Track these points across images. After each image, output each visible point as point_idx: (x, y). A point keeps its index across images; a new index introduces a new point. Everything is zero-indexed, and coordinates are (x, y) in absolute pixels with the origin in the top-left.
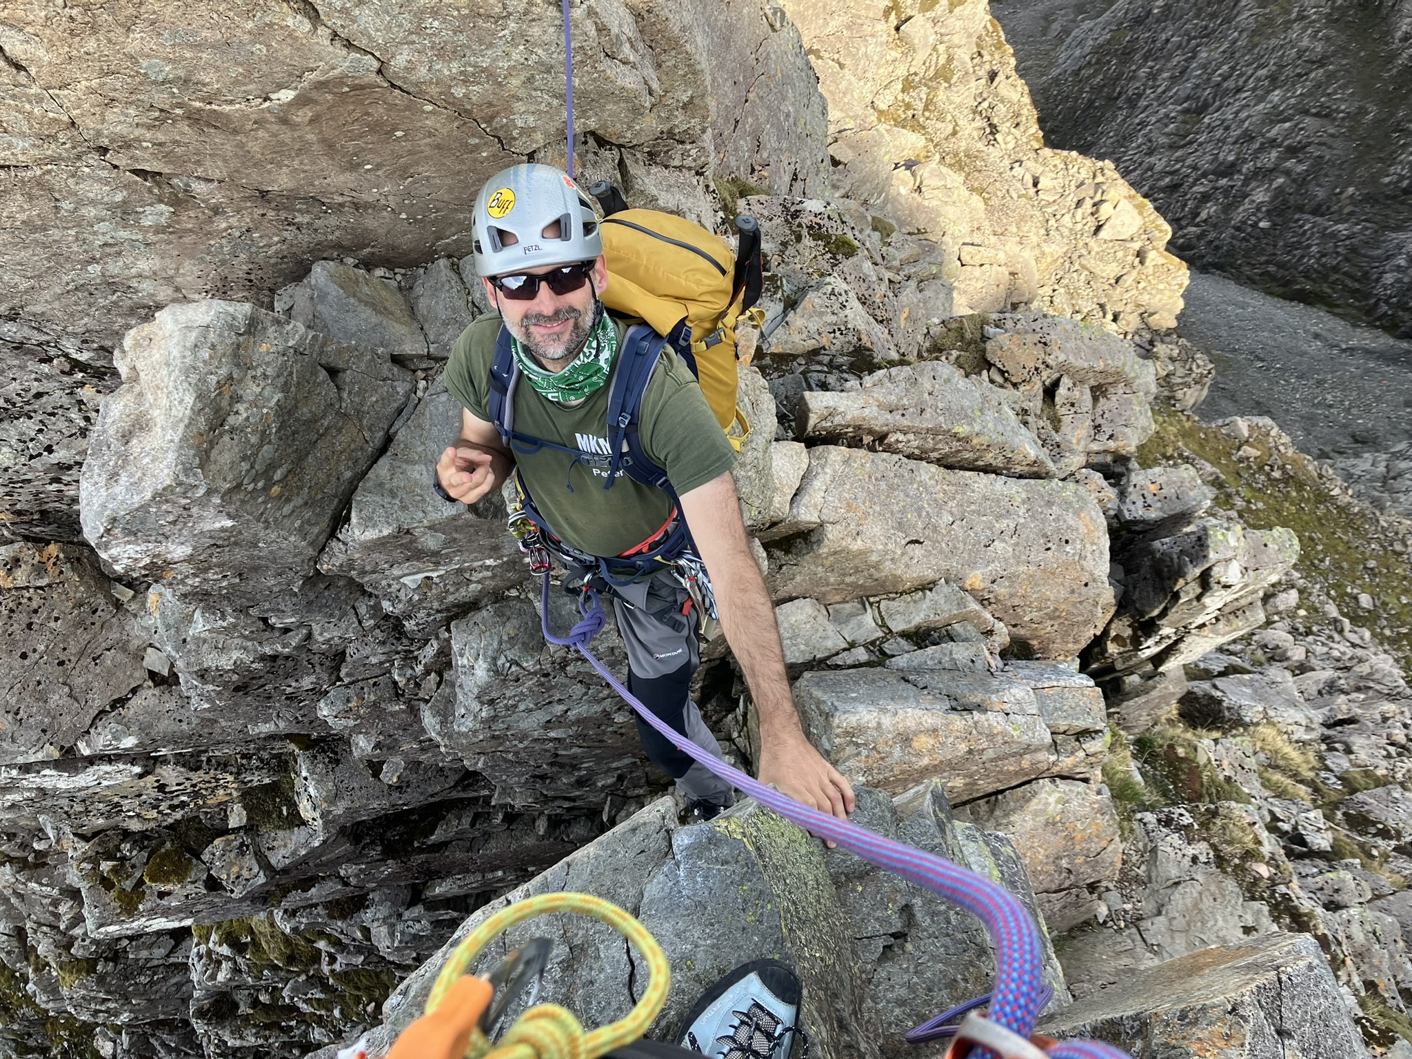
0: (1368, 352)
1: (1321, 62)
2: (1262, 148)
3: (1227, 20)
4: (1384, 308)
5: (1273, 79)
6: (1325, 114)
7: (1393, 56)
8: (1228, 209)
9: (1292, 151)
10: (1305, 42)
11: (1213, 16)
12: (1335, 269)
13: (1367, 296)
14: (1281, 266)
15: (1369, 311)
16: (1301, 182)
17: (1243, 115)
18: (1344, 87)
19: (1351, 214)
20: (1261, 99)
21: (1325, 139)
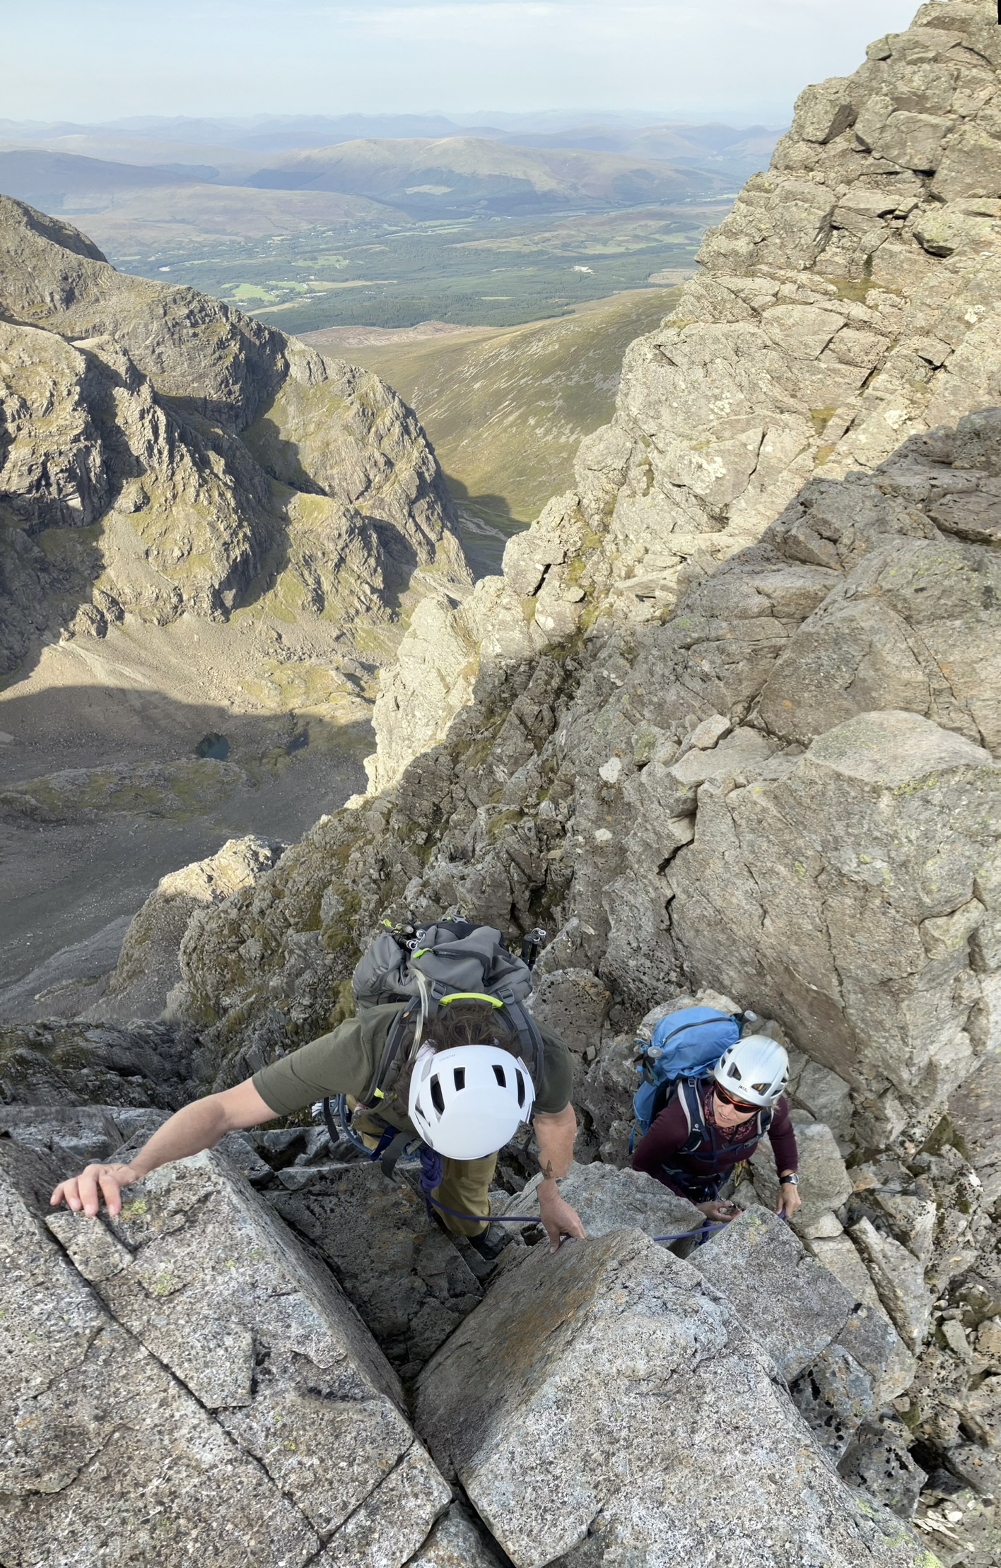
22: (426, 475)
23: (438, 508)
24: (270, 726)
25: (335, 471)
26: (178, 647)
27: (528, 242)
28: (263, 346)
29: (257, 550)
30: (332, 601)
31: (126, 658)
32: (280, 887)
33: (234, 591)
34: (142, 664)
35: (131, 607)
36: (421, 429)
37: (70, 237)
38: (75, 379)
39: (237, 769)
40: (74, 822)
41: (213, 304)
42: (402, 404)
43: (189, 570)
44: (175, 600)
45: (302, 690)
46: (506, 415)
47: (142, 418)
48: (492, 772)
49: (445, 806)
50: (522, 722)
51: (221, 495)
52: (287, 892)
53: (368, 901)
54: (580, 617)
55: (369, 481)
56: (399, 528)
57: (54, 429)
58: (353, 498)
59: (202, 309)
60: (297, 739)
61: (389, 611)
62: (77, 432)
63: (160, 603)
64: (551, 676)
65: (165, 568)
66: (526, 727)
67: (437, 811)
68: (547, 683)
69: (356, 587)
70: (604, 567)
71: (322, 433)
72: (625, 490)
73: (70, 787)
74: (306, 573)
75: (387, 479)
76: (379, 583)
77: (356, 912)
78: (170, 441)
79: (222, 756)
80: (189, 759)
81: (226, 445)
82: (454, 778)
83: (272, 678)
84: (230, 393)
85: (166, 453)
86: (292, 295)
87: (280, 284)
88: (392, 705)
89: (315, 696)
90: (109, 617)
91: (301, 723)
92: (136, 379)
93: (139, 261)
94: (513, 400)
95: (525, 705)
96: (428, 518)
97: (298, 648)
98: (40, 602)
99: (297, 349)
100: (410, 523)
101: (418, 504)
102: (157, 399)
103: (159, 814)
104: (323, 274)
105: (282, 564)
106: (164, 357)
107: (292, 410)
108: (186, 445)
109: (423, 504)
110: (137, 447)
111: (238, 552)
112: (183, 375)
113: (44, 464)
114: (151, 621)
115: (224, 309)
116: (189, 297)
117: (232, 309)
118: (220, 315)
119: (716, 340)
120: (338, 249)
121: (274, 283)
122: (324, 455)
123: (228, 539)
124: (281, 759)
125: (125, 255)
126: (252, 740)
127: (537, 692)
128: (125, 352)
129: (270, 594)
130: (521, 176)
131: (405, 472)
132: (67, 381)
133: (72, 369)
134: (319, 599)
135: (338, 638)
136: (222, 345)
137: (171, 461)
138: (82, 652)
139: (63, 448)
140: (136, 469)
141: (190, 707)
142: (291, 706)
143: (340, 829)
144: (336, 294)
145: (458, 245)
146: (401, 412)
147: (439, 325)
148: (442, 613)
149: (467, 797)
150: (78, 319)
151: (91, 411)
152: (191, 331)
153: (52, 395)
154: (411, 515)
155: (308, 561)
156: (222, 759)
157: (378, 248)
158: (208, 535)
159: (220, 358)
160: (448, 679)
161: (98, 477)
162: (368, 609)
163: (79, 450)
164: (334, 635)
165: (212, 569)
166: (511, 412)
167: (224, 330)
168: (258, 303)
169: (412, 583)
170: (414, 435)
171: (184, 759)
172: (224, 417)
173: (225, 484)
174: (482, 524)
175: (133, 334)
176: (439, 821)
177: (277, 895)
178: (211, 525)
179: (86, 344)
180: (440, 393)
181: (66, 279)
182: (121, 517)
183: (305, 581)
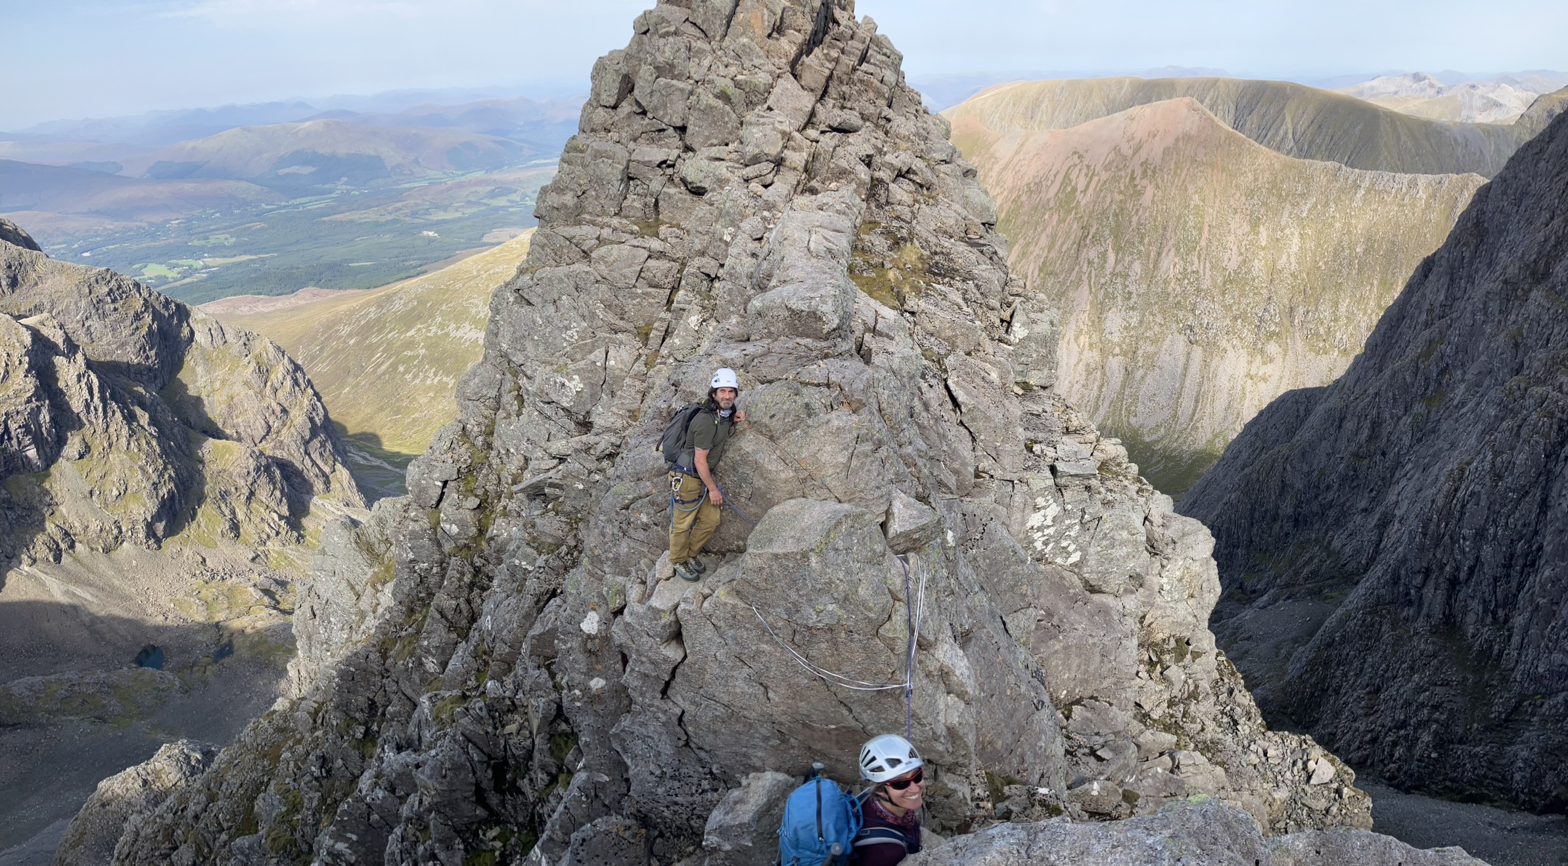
0: (1525, 828)
1: (1434, 656)
2: (1418, 708)
3: (1378, 640)
4: (1522, 797)
5: (1412, 668)
6: (1446, 684)
7: (1470, 647)
8: (1410, 749)
9: (1435, 708)
10: (1422, 646)
11: (1369, 638)
12: (1485, 777)
13: (1511, 790)
14: (1453, 780)
15: (1515, 800)
16: (1446, 725)
17: (1401, 691)
18: (1451, 667)
19: (1481, 739)
20: (1409, 681)
21: (1451, 698)
22: (317, 419)
23: (329, 446)
24: (199, 638)
25: (240, 420)
26: (120, 571)
27: (383, 212)
28: (171, 316)
29: (181, 488)
30: (246, 528)
31: (78, 581)
32: (214, 790)
33: (164, 523)
34: (91, 585)
35: (81, 538)
36: (309, 381)
37: (10, 231)
38: (24, 351)
39: (171, 677)
40: (29, 726)
41: (128, 282)
42: (291, 361)
43: (126, 507)
44: (115, 531)
45: (225, 606)
46: (379, 365)
47: (79, 381)
48: (421, 664)
49: (379, 700)
50: (443, 615)
51: (148, 443)
52: (221, 795)
53: (311, 799)
54: (479, 521)
55: (269, 427)
56: (298, 464)
57: (11, 393)
58: (257, 441)
59: (119, 287)
60: (223, 649)
61: (295, 534)
62: (29, 394)
63: (104, 534)
64: (463, 574)
65: (106, 506)
66: (447, 620)
67: (372, 705)
68: (460, 580)
69: (266, 515)
70: (493, 477)
71: (226, 389)
72: (501, 414)
73: (27, 693)
74: (223, 506)
75: (284, 424)
76: (285, 511)
77: (298, 811)
78: (103, 399)
79: (158, 666)
80: (130, 668)
81: (148, 402)
82: (385, 673)
83: (200, 596)
84: (147, 358)
85: (100, 409)
86: (192, 270)
87: (180, 262)
88: (309, 614)
89: (237, 610)
90: (63, 546)
91: (226, 634)
92: (72, 348)
93: (64, 249)
94: (384, 352)
95: (443, 599)
96: (321, 454)
97: (220, 569)
98: (8, 535)
99: (201, 316)
100: (307, 461)
101: (312, 444)
102: (90, 365)
103: (102, 719)
104: (215, 250)
105: (201, 499)
106: (92, 330)
107: (200, 370)
108: (117, 403)
109: (316, 443)
110: (77, 405)
111: (165, 490)
112: (109, 344)
113: (5, 422)
114: (97, 550)
115: (137, 285)
116: (108, 277)
117: (143, 286)
118: (134, 291)
119: (561, 281)
120: (225, 228)
121: (174, 261)
122: (230, 406)
123: (156, 480)
124: (209, 667)
125: (53, 244)
126: (183, 650)
127: (452, 588)
128: (61, 327)
129: (194, 525)
130: (372, 153)
131: (299, 417)
132: (18, 353)
133: (21, 342)
134: (235, 527)
135: (253, 559)
136: (138, 317)
137: (105, 417)
138: (43, 576)
139: (20, 408)
140: (76, 423)
141: (129, 621)
142: (216, 620)
143: (270, 731)
144: (227, 268)
145: (326, 219)
146: (291, 367)
147: (315, 290)
148: (345, 533)
149: (399, 689)
150: (21, 299)
151: (38, 376)
152: (112, 306)
153: (7, 365)
154: (307, 453)
155: (224, 495)
156: (158, 668)
157: (258, 225)
158: (140, 477)
159: (137, 328)
160: (357, 587)
161: (49, 432)
162: (278, 533)
163: (32, 409)
164: (250, 557)
165: (145, 505)
166: (383, 363)
167: (138, 304)
168: (163, 280)
169: (312, 508)
170: (303, 387)
171: (125, 669)
172: (145, 378)
173: (151, 434)
174: (368, 456)
175: (66, 311)
176: (375, 715)
177: (212, 798)
178: (141, 468)
179: (30, 321)
180: (321, 350)
181: (10, 267)
182: (68, 464)
183: (222, 513)
